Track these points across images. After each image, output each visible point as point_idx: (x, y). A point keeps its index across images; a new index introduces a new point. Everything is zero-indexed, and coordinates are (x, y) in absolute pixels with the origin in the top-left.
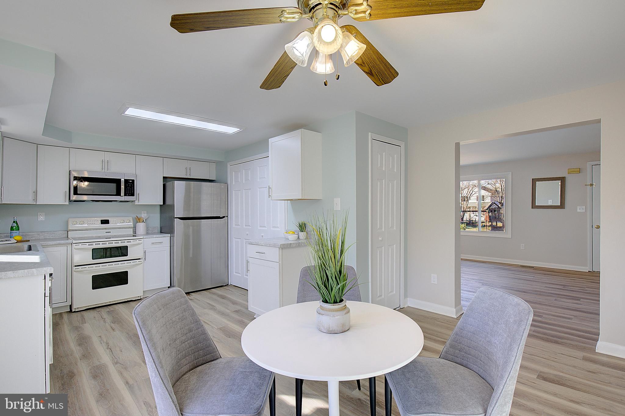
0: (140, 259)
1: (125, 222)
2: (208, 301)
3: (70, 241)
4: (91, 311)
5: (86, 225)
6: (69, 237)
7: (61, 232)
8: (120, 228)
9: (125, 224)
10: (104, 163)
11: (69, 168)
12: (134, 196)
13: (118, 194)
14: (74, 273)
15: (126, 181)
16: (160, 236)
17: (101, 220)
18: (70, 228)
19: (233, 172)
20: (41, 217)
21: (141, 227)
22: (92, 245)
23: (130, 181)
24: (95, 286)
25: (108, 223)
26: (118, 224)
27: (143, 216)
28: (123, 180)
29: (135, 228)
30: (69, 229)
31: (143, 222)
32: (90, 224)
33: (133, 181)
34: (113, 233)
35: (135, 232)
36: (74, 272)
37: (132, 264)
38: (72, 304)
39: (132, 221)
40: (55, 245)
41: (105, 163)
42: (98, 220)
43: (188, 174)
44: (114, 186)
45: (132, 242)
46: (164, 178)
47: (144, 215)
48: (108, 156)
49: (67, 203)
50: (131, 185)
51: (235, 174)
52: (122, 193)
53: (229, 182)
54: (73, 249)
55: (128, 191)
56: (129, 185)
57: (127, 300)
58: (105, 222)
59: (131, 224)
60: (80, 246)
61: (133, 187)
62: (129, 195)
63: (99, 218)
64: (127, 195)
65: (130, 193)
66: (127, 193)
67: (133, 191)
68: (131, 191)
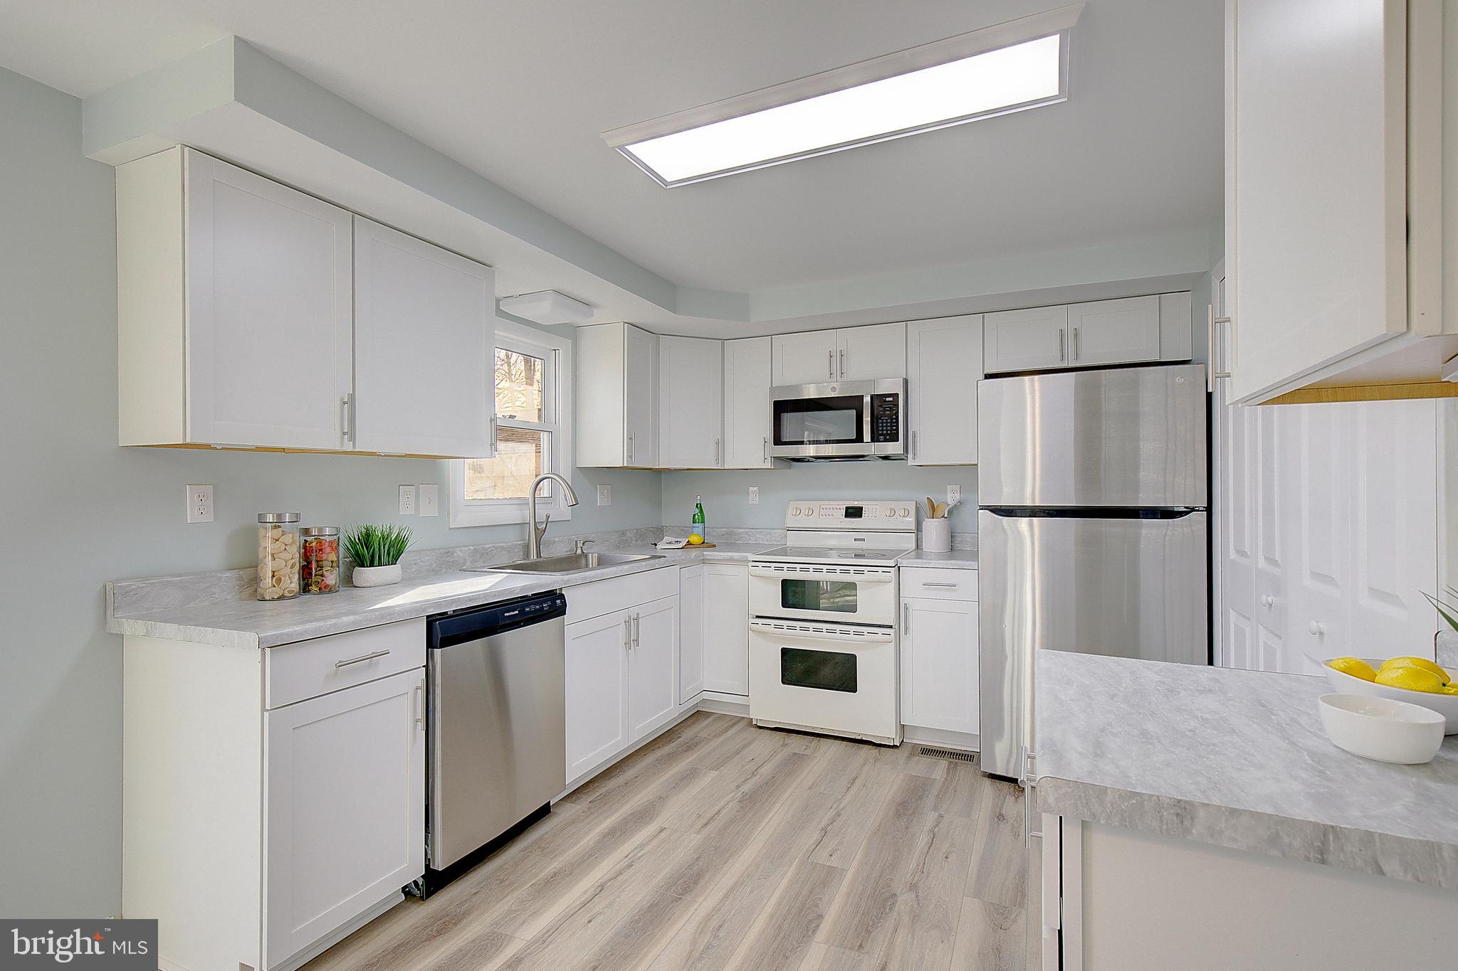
0: (887, 627)
1: (898, 514)
5: (816, 518)
6: (788, 543)
10: (834, 359)
11: (772, 383)
12: (898, 441)
13: (857, 437)
15: (877, 399)
16: (950, 564)
17: (845, 507)
23: (886, 399)
24: (790, 678)
25: (861, 516)
26: (880, 520)
28: (867, 399)
29: (918, 534)
31: (942, 517)
33: (896, 397)
35: (920, 545)
37: (880, 637)
39: (914, 511)
40: (725, 559)
41: (838, 359)
42: (841, 507)
43: (1070, 352)
44: (851, 415)
45: (868, 576)
46: (986, 376)
47: (952, 498)
48: (842, 339)
49: (768, 465)
50: (891, 410)
52: (867, 436)
54: (749, 576)
55: (881, 428)
56: (883, 410)
57: (859, 738)
58: (853, 512)
59: (911, 520)
60: (760, 570)
61: (894, 417)
62: (885, 438)
63: (841, 503)
64: (882, 437)
65: (889, 432)
66: (882, 435)
67: (894, 426)
68: (892, 426)
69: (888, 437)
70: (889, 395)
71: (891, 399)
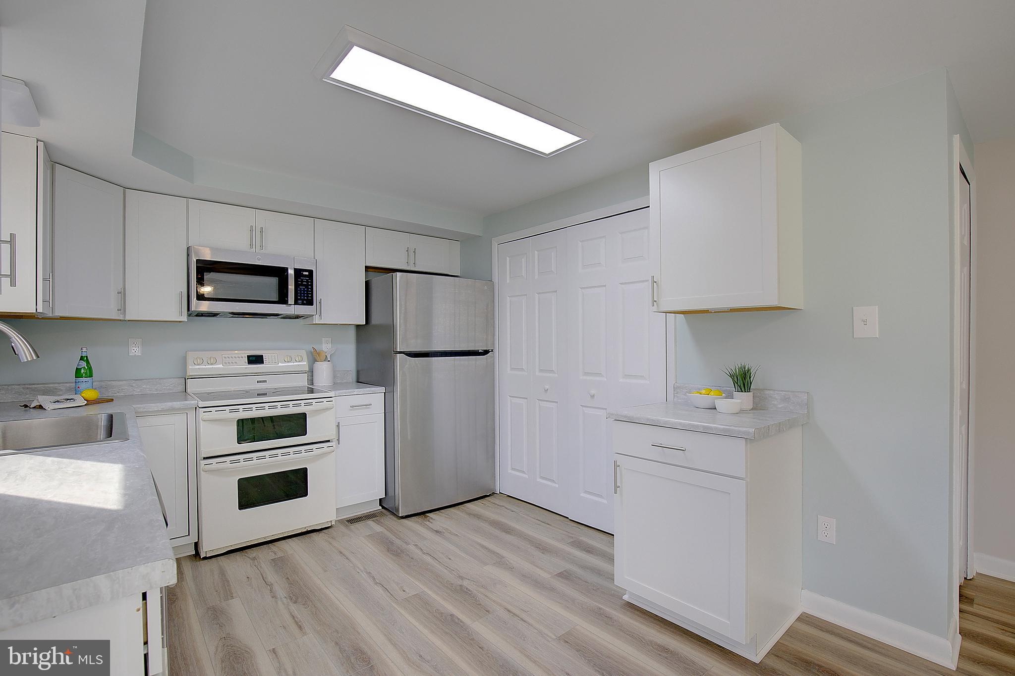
0: (329, 441)
1: (294, 360)
2: (479, 541)
3: (193, 402)
4: (237, 556)
5: (221, 366)
6: (188, 390)
7: (172, 379)
8: (284, 373)
9: (292, 364)
10: (254, 233)
11: (188, 243)
12: (313, 305)
13: (283, 299)
14: (204, 476)
15: (298, 272)
16: (367, 391)
17: (248, 356)
18: (190, 373)
19: (508, 258)
20: (135, 349)
21: (323, 371)
22: (237, 411)
23: (304, 273)
24: (245, 503)
25: (262, 362)
26: (280, 364)
27: (324, 349)
28: (291, 272)
29: (311, 372)
30: (188, 374)
31: (326, 359)
32: (228, 364)
33: (311, 272)
34: (273, 383)
35: (311, 381)
36: (202, 472)
37: (316, 452)
38: (200, 541)
39: (305, 357)
40: (163, 410)
41: (257, 234)
42: (243, 355)
43: (412, 262)
44: (273, 281)
45: (315, 406)
46: (366, 267)
47: (326, 347)
48: (262, 219)
49: (184, 318)
50: (307, 281)
51: (510, 260)
52: (291, 298)
53: (495, 280)
54: (199, 420)
55: (301, 294)
56: (302, 281)
57: (305, 530)
58: (256, 360)
59: (304, 364)
60: (214, 414)
61: (310, 287)
62: (303, 302)
63: (243, 352)
64: (300, 301)
65: (306, 298)
66: (300, 299)
67: (310, 294)
68: (308, 294)
69: (305, 302)
70: (306, 271)
71: (307, 273)
